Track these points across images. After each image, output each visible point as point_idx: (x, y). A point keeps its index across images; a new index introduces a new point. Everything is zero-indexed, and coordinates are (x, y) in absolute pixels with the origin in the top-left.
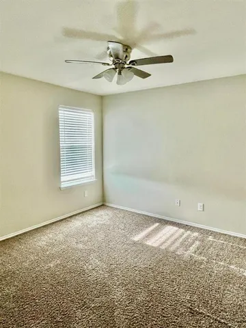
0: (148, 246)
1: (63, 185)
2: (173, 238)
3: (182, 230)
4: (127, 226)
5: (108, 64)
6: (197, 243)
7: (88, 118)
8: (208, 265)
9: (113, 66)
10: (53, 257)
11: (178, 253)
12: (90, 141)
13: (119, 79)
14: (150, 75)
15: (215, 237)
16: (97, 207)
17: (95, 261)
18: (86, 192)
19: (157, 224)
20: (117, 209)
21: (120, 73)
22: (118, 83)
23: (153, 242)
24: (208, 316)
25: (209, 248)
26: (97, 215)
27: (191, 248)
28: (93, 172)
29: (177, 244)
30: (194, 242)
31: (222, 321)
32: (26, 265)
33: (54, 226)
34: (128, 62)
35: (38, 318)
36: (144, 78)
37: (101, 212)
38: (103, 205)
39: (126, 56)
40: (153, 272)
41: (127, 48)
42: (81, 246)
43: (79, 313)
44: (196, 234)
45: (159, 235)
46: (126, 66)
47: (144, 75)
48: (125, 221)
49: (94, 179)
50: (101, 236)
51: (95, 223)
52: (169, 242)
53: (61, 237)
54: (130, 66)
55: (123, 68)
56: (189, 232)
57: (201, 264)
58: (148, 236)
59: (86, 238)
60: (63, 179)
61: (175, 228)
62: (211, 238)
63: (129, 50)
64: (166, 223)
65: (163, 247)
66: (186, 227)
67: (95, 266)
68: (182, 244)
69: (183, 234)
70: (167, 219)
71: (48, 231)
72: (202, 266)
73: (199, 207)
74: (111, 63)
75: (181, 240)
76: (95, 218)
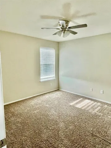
0: (76, 108)
1: (41, 80)
2: (88, 105)
3: (93, 102)
4: (68, 99)
5: (59, 29)
6: (99, 108)
7: (53, 52)
8: (103, 117)
9: (61, 30)
10: (36, 109)
11: (90, 111)
12: (53, 62)
13: (64, 35)
14: (77, 33)
15: (108, 106)
16: (55, 91)
17: (53, 111)
18: (51, 84)
19: (82, 99)
20: (64, 91)
21: (64, 33)
22: (63, 37)
23: (79, 106)
24: (100, 137)
25: (104, 110)
26: (56, 93)
27: (96, 109)
28: (54, 75)
29: (90, 107)
30: (98, 107)
31: (106, 140)
32: (26, 111)
33: (37, 97)
34: (68, 28)
35: (29, 131)
36: (74, 34)
37: (58, 93)
38: (58, 90)
39: (67, 25)
40: (77, 118)
41: (67, 22)
42: (47, 105)
43: (45, 131)
44: (99, 104)
45: (82, 103)
46: (67, 29)
47: (75, 33)
48: (67, 97)
49: (54, 78)
50: (56, 102)
51: (54, 97)
52: (86, 107)
53: (40, 102)
54: (69, 29)
55: (65, 30)
56: (96, 103)
57: (100, 116)
58: (77, 103)
59: (50, 103)
60: (41, 78)
61: (90, 101)
62: (106, 106)
63: (68, 23)
64: (86, 99)
65: (83, 108)
66: (95, 101)
67: (53, 114)
68: (92, 107)
69: (93, 103)
70: (86, 96)
71: (35, 99)
72: (100, 117)
73: (101, 92)
74: (60, 28)
75: (92, 106)
76: (54, 95)
